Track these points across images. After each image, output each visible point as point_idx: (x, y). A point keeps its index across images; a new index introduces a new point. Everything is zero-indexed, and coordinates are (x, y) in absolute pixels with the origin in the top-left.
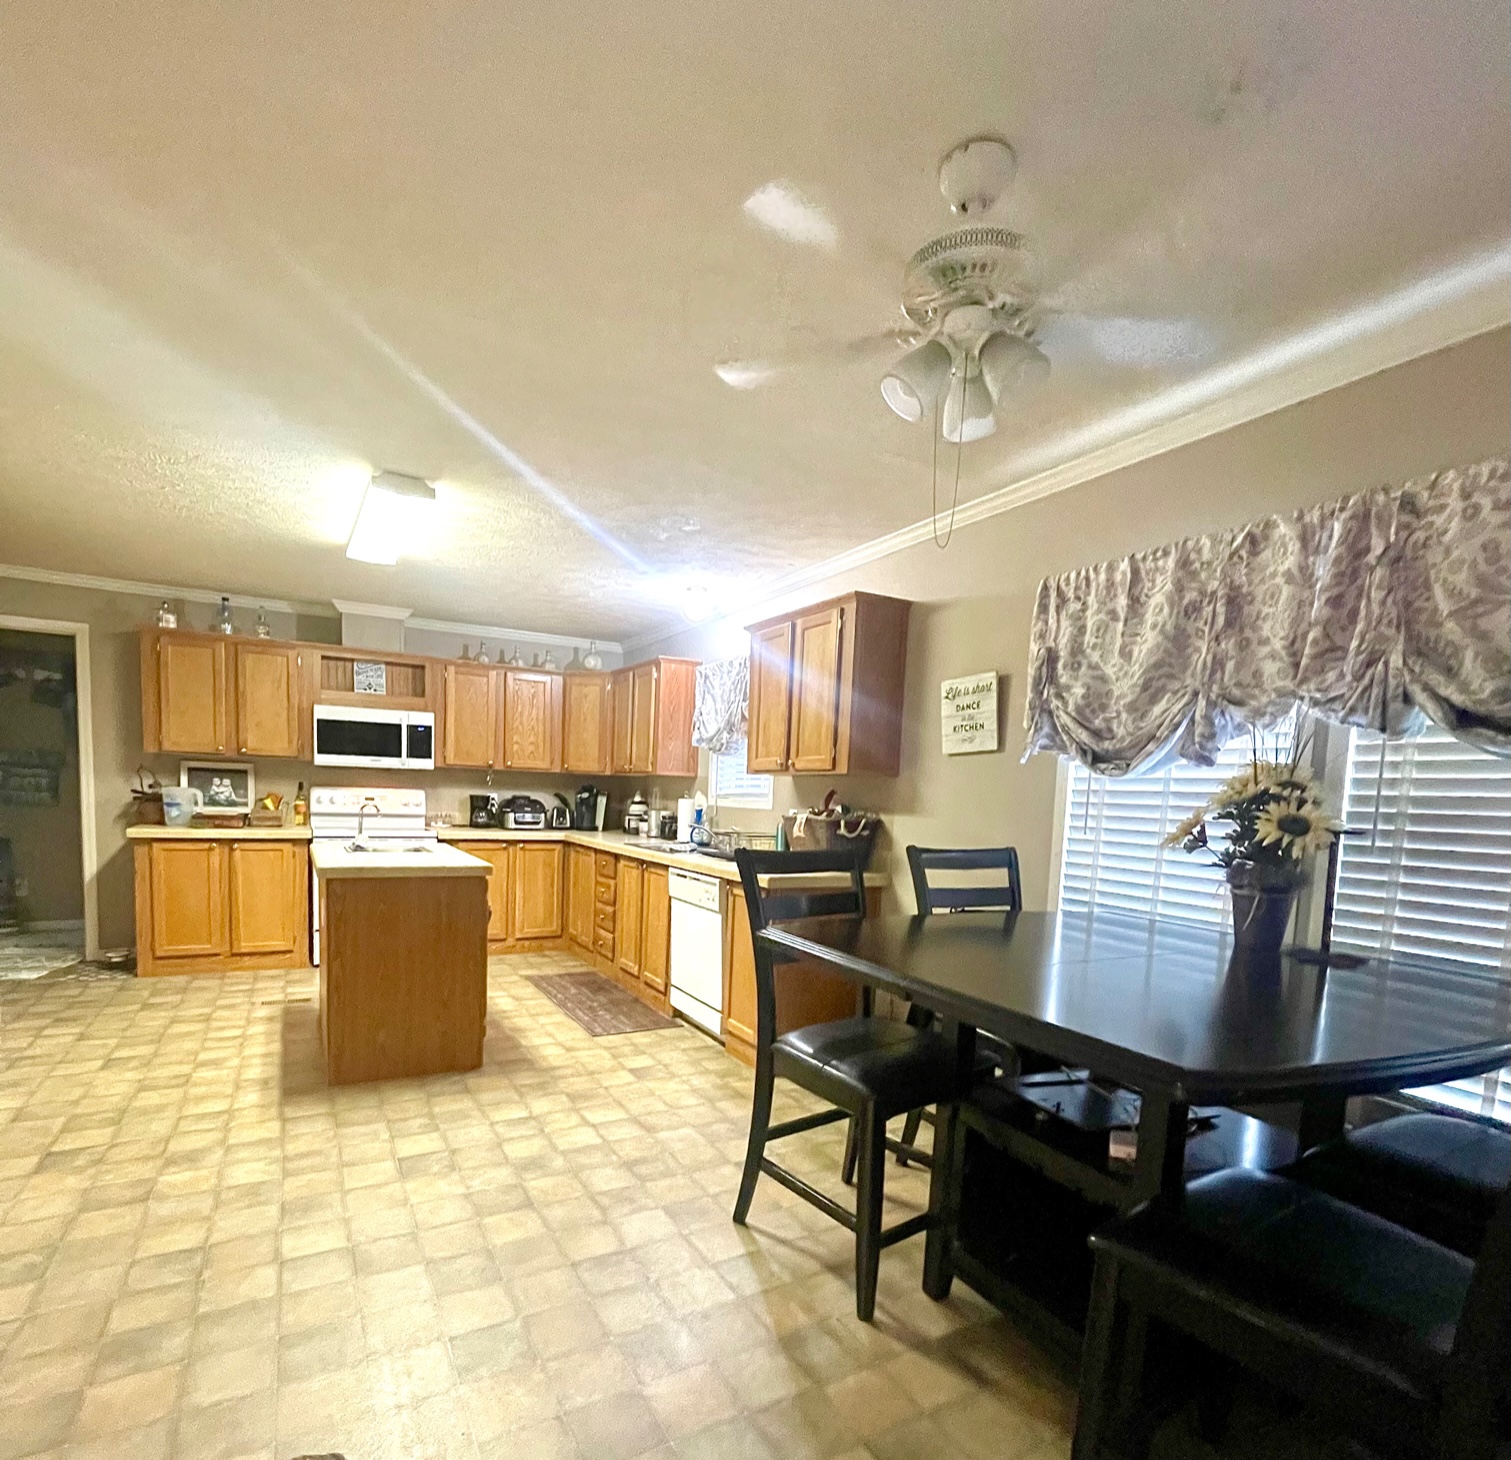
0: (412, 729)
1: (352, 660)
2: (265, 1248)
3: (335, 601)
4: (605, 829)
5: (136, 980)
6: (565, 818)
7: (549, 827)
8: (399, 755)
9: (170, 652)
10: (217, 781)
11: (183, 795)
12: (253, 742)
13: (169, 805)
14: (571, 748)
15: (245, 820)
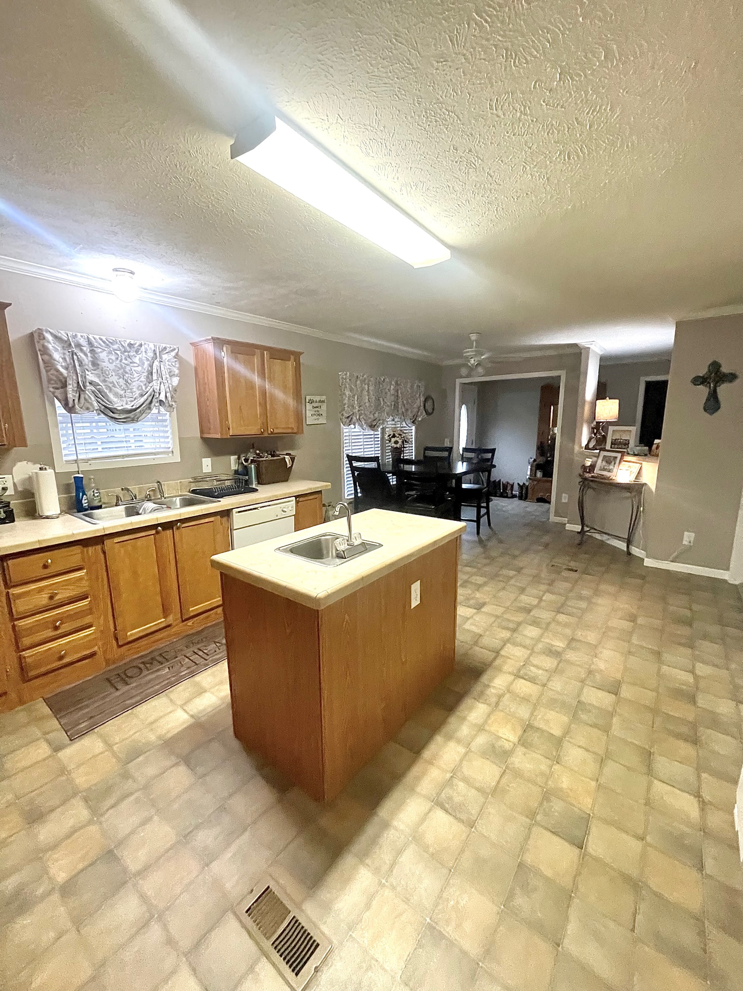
2: (543, 604)
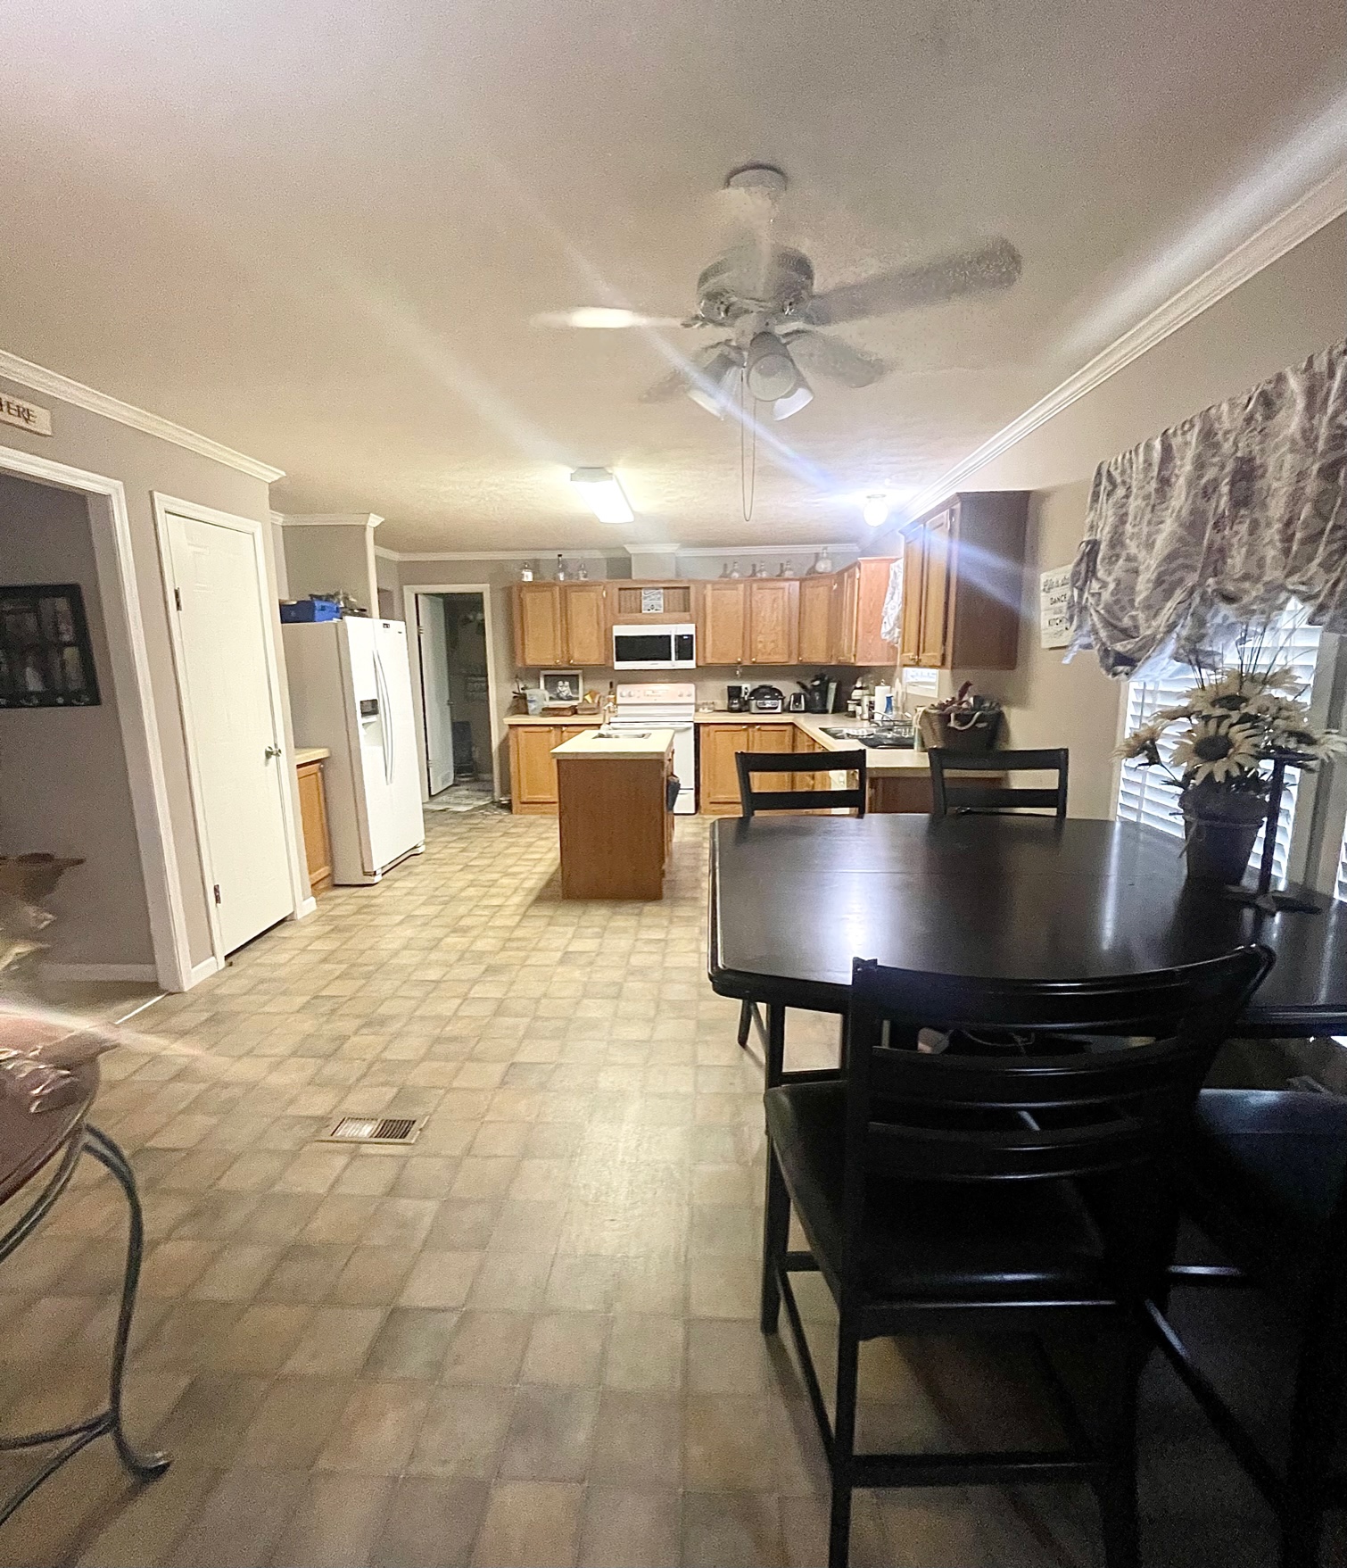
0: (679, 638)
1: (641, 589)
2: (463, 989)
3: (625, 546)
4: (834, 712)
5: (511, 816)
6: (800, 703)
7: (786, 710)
8: (669, 659)
9: (528, 597)
10: (561, 683)
11: (539, 695)
12: (578, 656)
13: (531, 701)
14: (805, 645)
15: (574, 711)
